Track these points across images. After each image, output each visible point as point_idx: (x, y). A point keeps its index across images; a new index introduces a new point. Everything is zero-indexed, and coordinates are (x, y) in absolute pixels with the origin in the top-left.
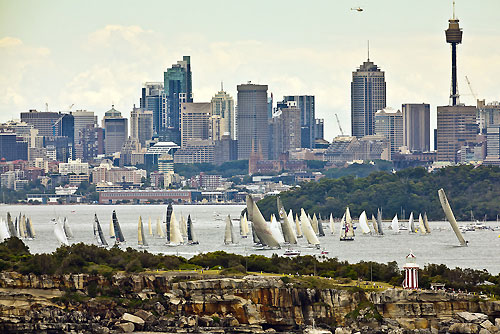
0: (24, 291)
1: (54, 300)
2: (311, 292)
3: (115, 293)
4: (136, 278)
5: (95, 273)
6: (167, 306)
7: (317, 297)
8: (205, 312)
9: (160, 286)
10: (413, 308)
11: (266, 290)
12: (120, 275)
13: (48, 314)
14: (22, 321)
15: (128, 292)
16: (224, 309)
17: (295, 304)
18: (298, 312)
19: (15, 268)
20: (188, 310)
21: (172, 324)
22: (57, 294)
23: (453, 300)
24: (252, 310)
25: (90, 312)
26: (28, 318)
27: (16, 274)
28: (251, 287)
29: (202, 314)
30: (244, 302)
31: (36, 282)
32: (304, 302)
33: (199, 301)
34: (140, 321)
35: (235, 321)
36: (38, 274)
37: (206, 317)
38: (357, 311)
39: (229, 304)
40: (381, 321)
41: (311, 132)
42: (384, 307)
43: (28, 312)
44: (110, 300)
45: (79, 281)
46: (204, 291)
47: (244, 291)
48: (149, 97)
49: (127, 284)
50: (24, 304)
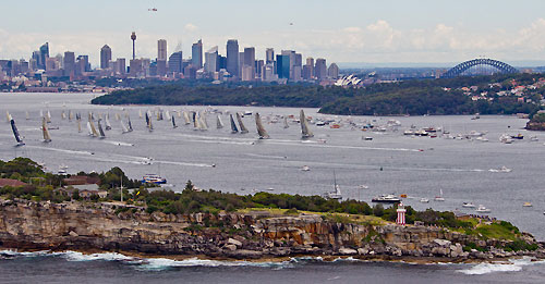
0: (167, 224)
1: (184, 229)
2: (339, 225)
3: (220, 225)
4: (233, 216)
5: (208, 212)
6: (253, 233)
7: (342, 228)
8: (276, 237)
9: (248, 220)
10: (405, 236)
11: (314, 225)
12: (222, 214)
13: (182, 238)
14: (167, 242)
15: (228, 224)
16: (288, 236)
17: (330, 232)
18: (331, 237)
19: (162, 210)
20: (267, 236)
21: (259, 245)
22: (186, 225)
23: (429, 232)
24: (306, 236)
25: (207, 236)
26: (170, 241)
27: (162, 214)
28: (305, 222)
29: (275, 238)
30: (300, 232)
31: (174, 219)
32: (336, 231)
33: (273, 230)
34: (239, 243)
35: (296, 243)
36: (175, 214)
37: (278, 241)
38: (369, 238)
39: (290, 232)
40: (385, 244)
41: (87, 67)
42: (385, 235)
43: (170, 237)
44: (218, 229)
45: (199, 217)
46: (276, 225)
47: (301, 225)
48: (35, 55)
49: (227, 218)
50: (168, 232)
